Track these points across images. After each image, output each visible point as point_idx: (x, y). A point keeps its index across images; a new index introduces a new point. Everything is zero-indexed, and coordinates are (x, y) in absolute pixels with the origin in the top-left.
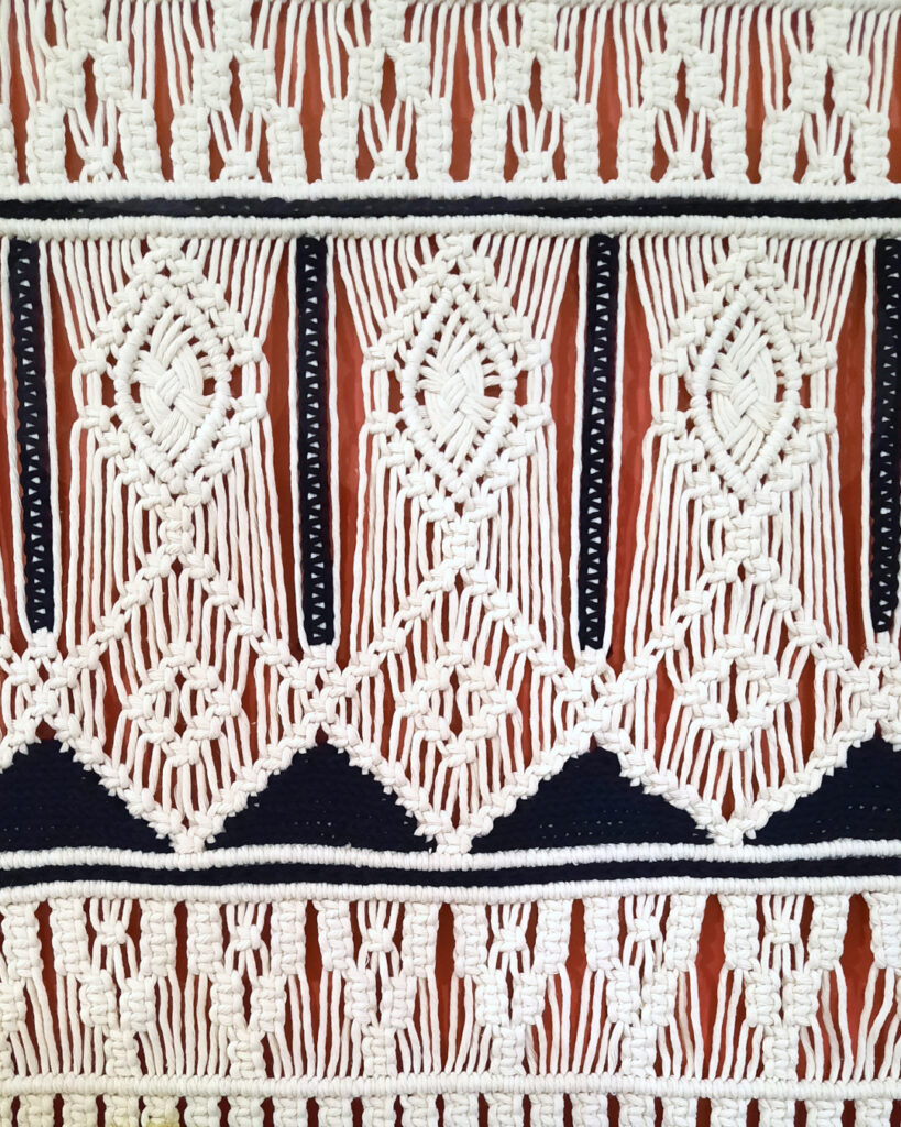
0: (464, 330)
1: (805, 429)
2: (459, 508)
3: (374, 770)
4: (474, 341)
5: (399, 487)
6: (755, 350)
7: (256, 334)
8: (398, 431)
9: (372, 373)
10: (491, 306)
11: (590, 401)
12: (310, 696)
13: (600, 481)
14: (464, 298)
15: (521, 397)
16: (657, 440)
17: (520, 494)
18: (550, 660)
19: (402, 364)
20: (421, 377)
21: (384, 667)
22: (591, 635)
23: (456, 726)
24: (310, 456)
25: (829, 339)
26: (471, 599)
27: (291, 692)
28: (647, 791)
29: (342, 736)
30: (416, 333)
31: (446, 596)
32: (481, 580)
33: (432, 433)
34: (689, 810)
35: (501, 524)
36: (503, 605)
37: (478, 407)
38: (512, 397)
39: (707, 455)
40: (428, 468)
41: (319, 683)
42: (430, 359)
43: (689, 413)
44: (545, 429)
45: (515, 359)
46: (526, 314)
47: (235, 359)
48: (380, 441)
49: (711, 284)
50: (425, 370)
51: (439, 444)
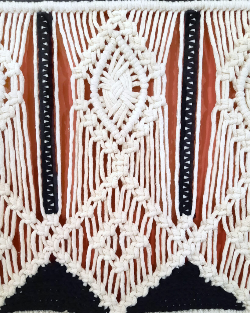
0: (122, 59)
2: (120, 147)
3: (78, 275)
4: (127, 64)
5: (90, 136)
7: (17, 61)
8: (89, 109)
9: (76, 80)
10: (135, 46)
11: (185, 93)
12: (47, 238)
13: (190, 133)
14: (122, 43)
15: (150, 92)
16: (219, 113)
17: (150, 140)
18: (165, 221)
19: (91, 76)
20: (101, 82)
21: (83, 224)
22: (185, 208)
23: (119, 253)
24: (45, 122)
26: (126, 191)
27: (37, 237)
28: (213, 284)
29: (62, 258)
30: (98, 60)
31: (114, 190)
32: (130, 182)
33: (106, 110)
34: (234, 293)
35: (141, 155)
36: (142, 194)
37: (129, 97)
38: (146, 92)
39: (244, 120)
40: (104, 128)
41: (51, 232)
42: (105, 73)
43: (235, 99)
44: (162, 108)
45: (147, 73)
46: (153, 50)
47: (7, 74)
48: (80, 114)
49: (246, 35)
50: (102, 79)
51: (110, 115)
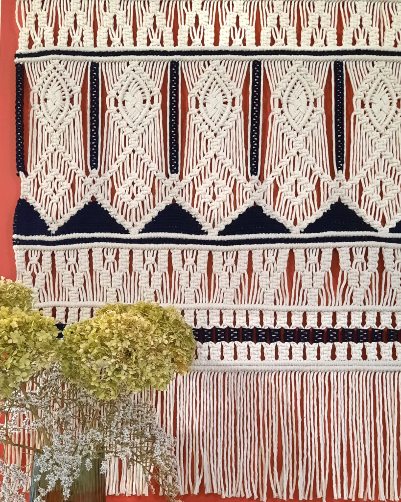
0: (217, 86)
1: (315, 113)
2: (215, 135)
3: (189, 211)
4: (220, 89)
5: (198, 129)
6: (300, 92)
7: (158, 87)
8: (198, 114)
9: (191, 98)
10: (225, 79)
11: (253, 105)
12: (171, 189)
13: (256, 128)
14: (218, 78)
15: (233, 104)
16: (273, 117)
17: (233, 131)
18: (242, 179)
19: (200, 95)
20: (205, 99)
21: (193, 180)
22: (254, 172)
23: (214, 198)
24: (173, 120)
25: (322, 88)
26: (219, 161)
27: (165, 188)
28: (271, 217)
29: (180, 201)
30: (203, 87)
31: (211, 160)
32: (222, 155)
33: (208, 114)
34: (284, 223)
35: (228, 140)
36: (228, 162)
37: (221, 107)
38: (231, 104)
39: (287, 121)
40: (207, 124)
41: (174, 185)
42: (207, 94)
43: (282, 109)
44: (240, 113)
45: (232, 94)
46: (235, 82)
47: (152, 94)
48: (192, 117)
49: (287, 74)
50: (206, 97)
51: (210, 117)
